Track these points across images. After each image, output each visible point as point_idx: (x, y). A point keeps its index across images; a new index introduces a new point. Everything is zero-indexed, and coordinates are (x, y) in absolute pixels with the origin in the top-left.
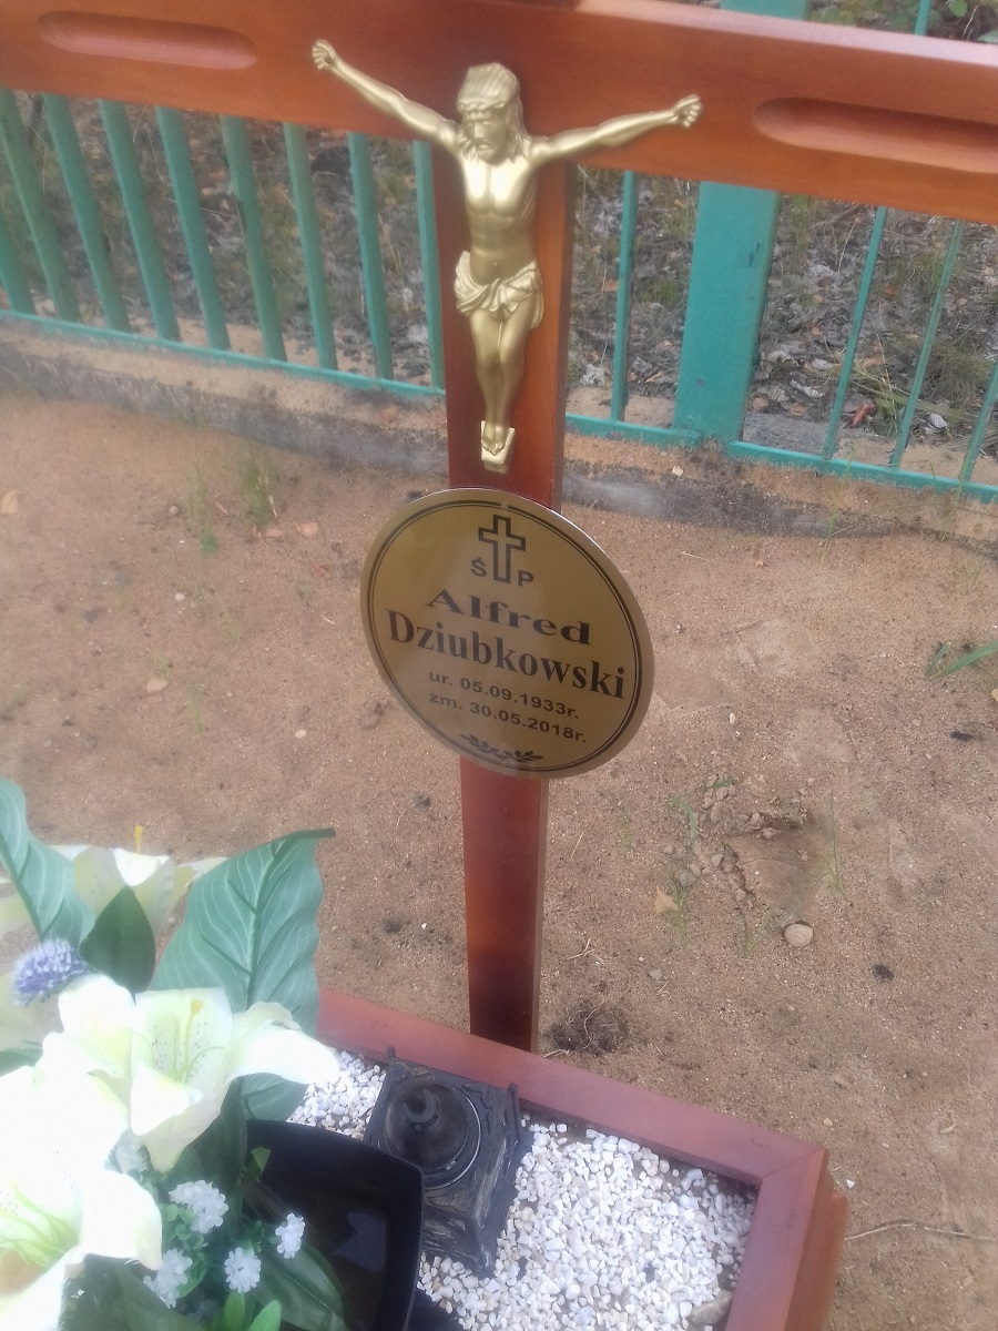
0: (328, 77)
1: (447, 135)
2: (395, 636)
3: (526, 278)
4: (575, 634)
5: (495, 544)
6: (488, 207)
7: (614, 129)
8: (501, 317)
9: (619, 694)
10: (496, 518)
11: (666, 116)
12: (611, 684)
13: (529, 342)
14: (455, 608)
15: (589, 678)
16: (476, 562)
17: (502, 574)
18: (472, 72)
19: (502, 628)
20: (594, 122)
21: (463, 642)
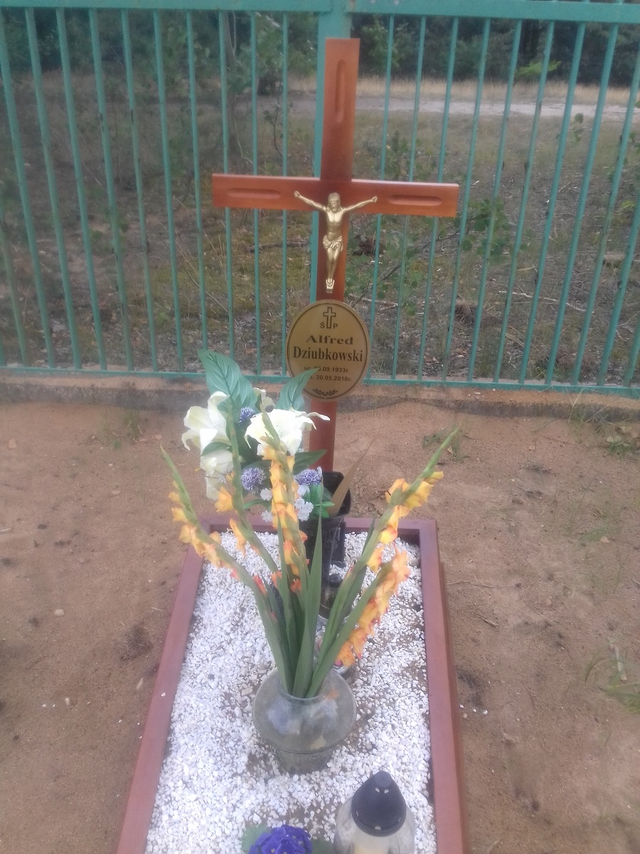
0: (298, 198)
1: (324, 208)
2: (295, 356)
3: (340, 240)
4: (349, 342)
5: (328, 317)
6: (334, 223)
7: (359, 205)
8: (334, 249)
9: (361, 360)
10: (328, 308)
11: (371, 201)
12: (359, 357)
13: (340, 254)
14: (315, 341)
15: (352, 357)
16: (322, 324)
17: (329, 326)
18: (330, 195)
19: (328, 345)
20: (356, 203)
21: (316, 353)
